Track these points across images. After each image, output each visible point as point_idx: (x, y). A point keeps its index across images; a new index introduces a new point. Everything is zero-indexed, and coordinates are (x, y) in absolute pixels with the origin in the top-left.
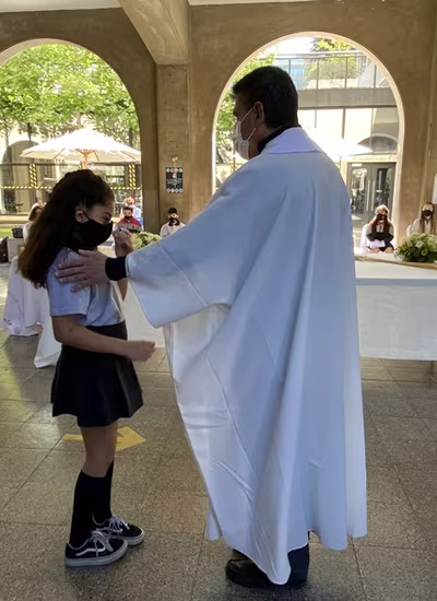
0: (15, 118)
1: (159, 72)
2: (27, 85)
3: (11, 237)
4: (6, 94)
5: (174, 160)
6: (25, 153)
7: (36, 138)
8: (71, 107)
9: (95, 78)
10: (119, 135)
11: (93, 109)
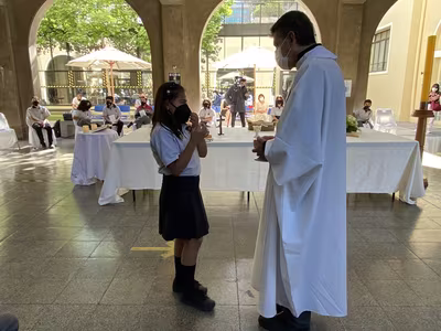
0: (58, 39)
1: (163, 9)
2: (67, 17)
3: (62, 120)
4: (52, 23)
5: (174, 68)
6: (70, 63)
7: (72, 54)
8: (99, 32)
9: (114, 13)
10: (129, 52)
11: (114, 34)
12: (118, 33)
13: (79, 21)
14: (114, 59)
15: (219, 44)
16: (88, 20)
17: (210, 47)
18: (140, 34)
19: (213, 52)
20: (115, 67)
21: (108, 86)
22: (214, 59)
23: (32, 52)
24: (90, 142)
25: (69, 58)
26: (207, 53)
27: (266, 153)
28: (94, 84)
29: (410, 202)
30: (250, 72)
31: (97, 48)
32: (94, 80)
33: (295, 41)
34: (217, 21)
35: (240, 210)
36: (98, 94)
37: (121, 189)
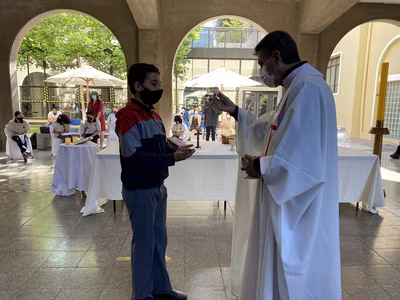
0: (36, 58)
1: (140, 33)
2: (46, 37)
3: (39, 132)
4: (30, 42)
6: (48, 80)
7: (48, 71)
8: (75, 52)
9: (90, 35)
10: (102, 70)
11: (90, 53)
12: (93, 53)
13: (57, 42)
14: (90, 77)
15: (187, 65)
16: (66, 40)
17: (180, 67)
18: (115, 53)
19: (182, 72)
20: (91, 84)
21: (83, 102)
22: (182, 78)
23: (13, 67)
25: (46, 76)
26: (177, 73)
27: (263, 171)
28: (67, 99)
29: (373, 211)
31: (72, 66)
32: (67, 95)
33: (280, 59)
34: (186, 44)
36: (71, 108)
37: (101, 200)
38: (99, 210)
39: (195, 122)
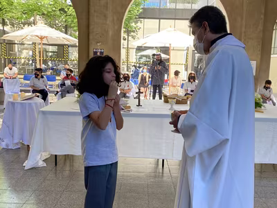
5: (98, 44)
6: (5, 37)
7: (7, 28)
8: (32, 11)
10: (58, 28)
11: (46, 12)
12: (49, 12)
14: (44, 35)
15: (139, 24)
17: (131, 27)
18: (69, 13)
19: (134, 31)
20: (45, 41)
21: (38, 58)
22: (133, 37)
24: (18, 109)
25: (4, 32)
26: (128, 32)
28: (25, 55)
30: (166, 50)
31: (29, 24)
32: (25, 52)
33: (208, 29)
34: (138, 5)
35: (155, 177)
36: (28, 64)
37: (43, 154)
38: (41, 164)
39: (143, 79)
